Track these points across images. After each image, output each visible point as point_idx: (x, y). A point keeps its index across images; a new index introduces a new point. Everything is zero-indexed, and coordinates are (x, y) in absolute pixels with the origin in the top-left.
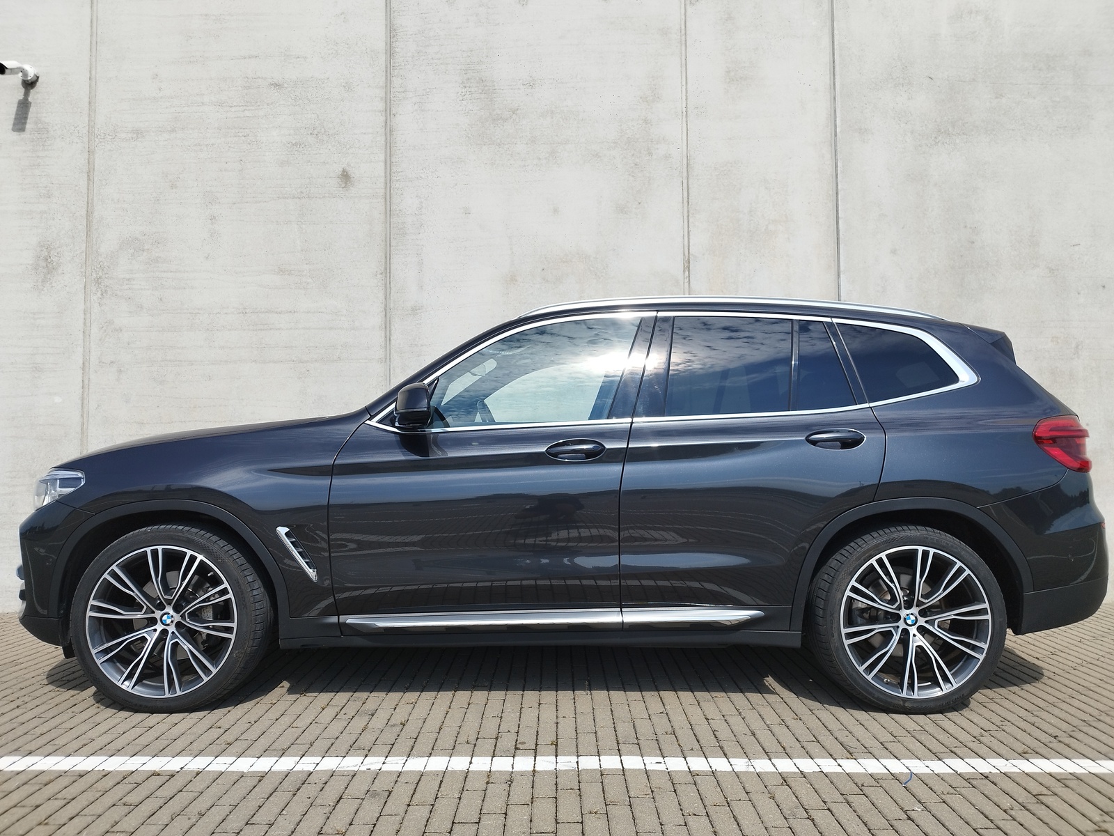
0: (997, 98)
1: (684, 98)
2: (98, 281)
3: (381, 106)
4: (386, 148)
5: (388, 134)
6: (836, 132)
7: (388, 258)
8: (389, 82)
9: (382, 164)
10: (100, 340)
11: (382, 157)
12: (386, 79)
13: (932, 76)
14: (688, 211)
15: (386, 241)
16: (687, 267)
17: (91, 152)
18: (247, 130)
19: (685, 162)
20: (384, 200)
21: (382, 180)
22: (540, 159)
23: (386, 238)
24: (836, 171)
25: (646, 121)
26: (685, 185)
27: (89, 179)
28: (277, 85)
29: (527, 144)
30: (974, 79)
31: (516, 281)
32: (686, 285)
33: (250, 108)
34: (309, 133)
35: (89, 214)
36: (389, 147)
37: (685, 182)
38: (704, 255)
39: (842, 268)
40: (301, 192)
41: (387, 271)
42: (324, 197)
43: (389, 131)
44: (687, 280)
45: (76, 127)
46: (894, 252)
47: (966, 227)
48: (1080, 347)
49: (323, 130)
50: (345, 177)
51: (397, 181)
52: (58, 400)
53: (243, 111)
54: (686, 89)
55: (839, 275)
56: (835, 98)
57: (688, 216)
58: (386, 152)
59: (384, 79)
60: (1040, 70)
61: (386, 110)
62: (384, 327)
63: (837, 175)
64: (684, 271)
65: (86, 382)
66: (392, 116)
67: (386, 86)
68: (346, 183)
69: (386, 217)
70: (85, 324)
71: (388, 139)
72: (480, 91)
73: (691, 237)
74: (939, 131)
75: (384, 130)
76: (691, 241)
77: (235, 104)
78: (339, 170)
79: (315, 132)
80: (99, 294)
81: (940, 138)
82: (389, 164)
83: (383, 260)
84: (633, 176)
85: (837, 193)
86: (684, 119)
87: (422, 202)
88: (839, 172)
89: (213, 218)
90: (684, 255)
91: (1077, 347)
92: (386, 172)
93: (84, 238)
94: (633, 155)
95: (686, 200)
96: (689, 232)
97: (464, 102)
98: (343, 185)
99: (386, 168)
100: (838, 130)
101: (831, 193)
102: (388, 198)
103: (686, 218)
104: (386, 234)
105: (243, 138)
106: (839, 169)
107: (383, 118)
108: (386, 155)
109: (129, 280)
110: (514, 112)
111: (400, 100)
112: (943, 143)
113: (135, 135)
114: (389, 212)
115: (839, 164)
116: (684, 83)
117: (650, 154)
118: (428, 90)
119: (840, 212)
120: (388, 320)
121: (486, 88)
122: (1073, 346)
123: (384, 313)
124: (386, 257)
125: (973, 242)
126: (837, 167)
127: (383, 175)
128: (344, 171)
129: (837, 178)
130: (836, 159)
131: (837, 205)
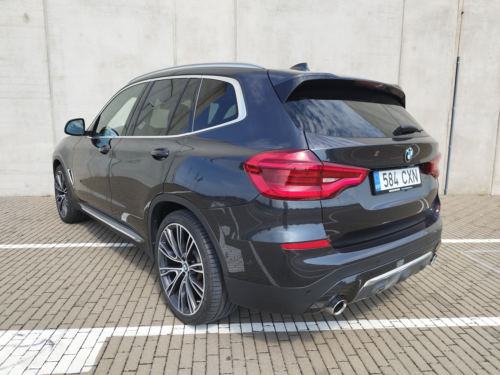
4: (44, 4)
6: (236, 7)
9: (43, 12)
11: (42, 9)
14: (176, 39)
19: (174, 17)
20: (44, 28)
21: (43, 19)
22: (112, 13)
23: (47, 46)
24: (236, 24)
26: (174, 28)
29: (106, 6)
31: (104, 66)
37: (174, 26)
38: (182, 58)
40: (7, 23)
41: (48, 60)
42: (18, 26)
47: (286, 51)
50: (26, 17)
51: (50, 20)
57: (176, 41)
58: (44, 6)
62: (49, 84)
63: (236, 26)
68: (27, 20)
69: (46, 36)
74: (278, 9)
76: (177, 52)
78: (23, 14)
81: (278, 12)
82: (45, 12)
84: (152, 23)
85: (236, 34)
87: (61, 30)
88: (237, 25)
90: (174, 58)
92: (44, 16)
94: (152, 13)
95: (174, 35)
96: (176, 48)
98: (26, 21)
99: (44, 14)
100: (237, 6)
102: (46, 28)
103: (175, 42)
104: (47, 44)
106: (237, 24)
108: (44, 8)
112: (279, 15)
114: (47, 34)
115: (237, 22)
117: (159, 13)
119: (237, 42)
120: (51, 81)
123: (48, 78)
124: (48, 54)
125: (288, 57)
126: (236, 23)
127: (43, 17)
128: (25, 14)
129: (236, 27)
130: (236, 20)
131: (236, 39)
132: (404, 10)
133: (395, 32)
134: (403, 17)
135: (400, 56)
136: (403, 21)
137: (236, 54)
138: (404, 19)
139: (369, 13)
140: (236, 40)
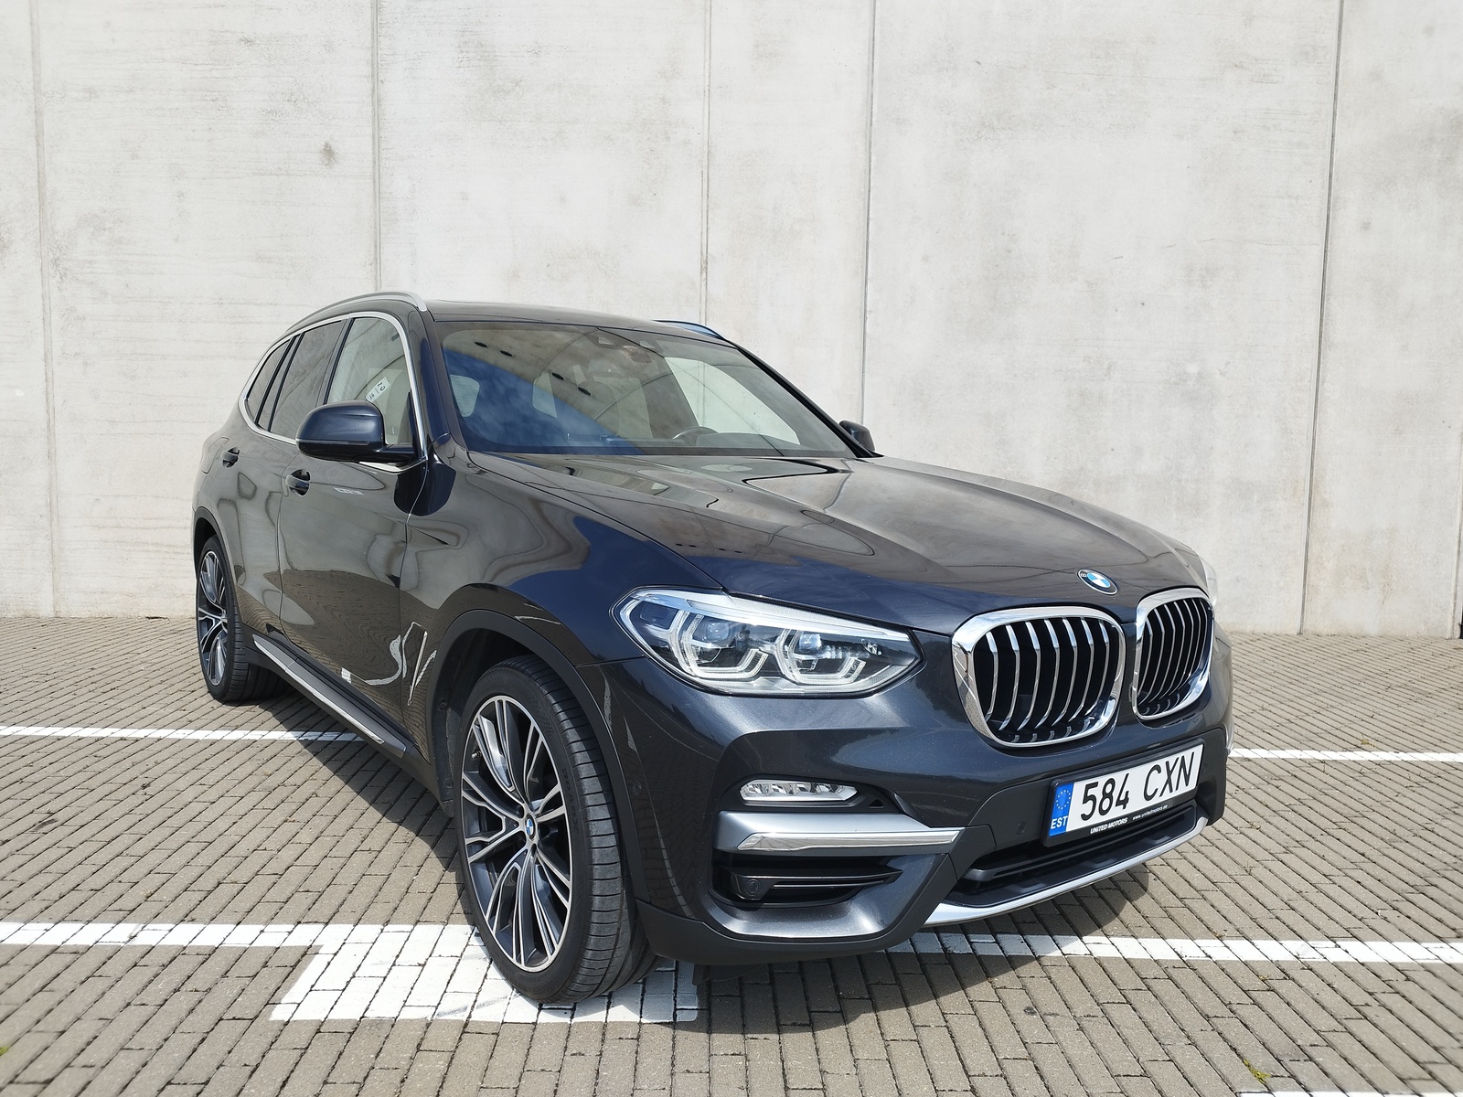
0: (1048, 88)
1: (707, 74)
2: (56, 262)
3: (367, 70)
4: (374, 121)
5: (376, 104)
7: (377, 246)
8: (375, 42)
9: (370, 139)
10: (62, 329)
11: (369, 131)
12: (373, 38)
13: (980, 61)
14: (708, 206)
15: (375, 228)
16: (704, 268)
17: (38, 113)
18: (215, 94)
19: (706, 149)
20: (372, 180)
21: (370, 157)
22: (545, 139)
23: (375, 224)
24: (870, 166)
25: (664, 100)
26: (705, 176)
27: (38, 145)
28: (248, 41)
29: (531, 121)
30: (1025, 66)
31: (519, 277)
32: (704, 287)
33: (217, 67)
34: (286, 99)
35: (41, 184)
36: (377, 119)
37: (705, 172)
38: (723, 255)
39: (869, 276)
40: (279, 169)
41: (376, 262)
42: (305, 175)
43: (377, 100)
44: (704, 283)
45: (18, 82)
46: (926, 259)
47: (1003, 234)
48: (1112, 368)
49: (302, 96)
50: (328, 152)
51: (387, 159)
52: (19, 393)
53: (210, 71)
54: (710, 64)
55: (866, 283)
56: (872, 82)
57: (707, 211)
58: (373, 125)
59: (370, 38)
60: (1097, 58)
61: (373, 76)
63: (870, 170)
64: (701, 273)
65: (50, 374)
66: (380, 83)
67: (372, 47)
68: (329, 160)
69: (375, 200)
70: (44, 310)
71: (376, 109)
72: (479, 57)
73: (709, 234)
74: (983, 124)
75: (370, 99)
76: (709, 239)
77: (200, 62)
78: (321, 146)
79: (293, 98)
80: (58, 276)
81: (983, 133)
82: (377, 140)
83: (372, 250)
84: (648, 163)
85: (869, 191)
86: (707, 100)
87: (414, 185)
88: (872, 167)
89: (181, 195)
90: (702, 254)
91: (1109, 368)
92: (374, 148)
93: (37, 213)
94: (649, 139)
95: (704, 192)
96: (707, 229)
97: (461, 70)
98: (326, 162)
99: (374, 144)
100: (874, 119)
101: (862, 190)
102: (376, 179)
103: (705, 213)
104: (375, 220)
105: (211, 102)
106: (872, 163)
107: (369, 86)
108: (374, 129)
109: (90, 262)
110: (517, 83)
111: (388, 65)
112: (986, 139)
113: (88, 95)
114: (378, 195)
115: (873, 158)
116: (707, 57)
117: (668, 138)
118: (420, 54)
119: (870, 212)
121: (486, 54)
122: (1106, 366)
124: (376, 246)
125: (1010, 251)
126: (870, 161)
127: (371, 151)
128: (327, 145)
129: (870, 173)
130: (870, 153)
131: (869, 204)
132: (1334, 122)
133: (1311, 182)
134: (1333, 140)
135: (1326, 247)
136: (1332, 153)
137: (867, 242)
138: (1336, 147)
139: (1235, 132)
140: (869, 207)
